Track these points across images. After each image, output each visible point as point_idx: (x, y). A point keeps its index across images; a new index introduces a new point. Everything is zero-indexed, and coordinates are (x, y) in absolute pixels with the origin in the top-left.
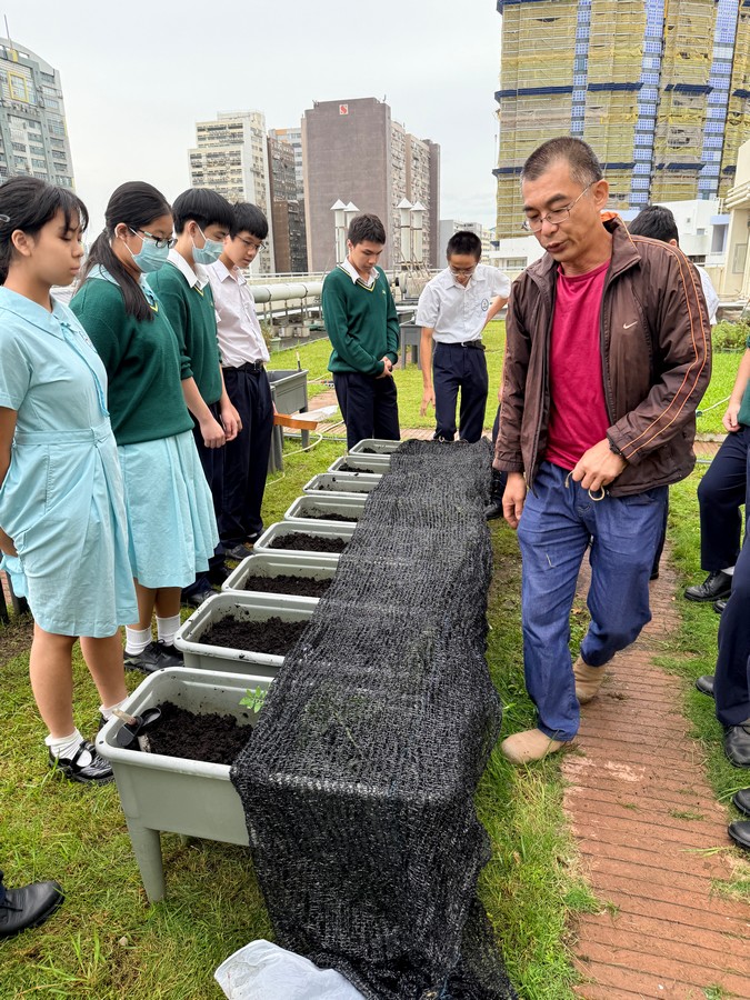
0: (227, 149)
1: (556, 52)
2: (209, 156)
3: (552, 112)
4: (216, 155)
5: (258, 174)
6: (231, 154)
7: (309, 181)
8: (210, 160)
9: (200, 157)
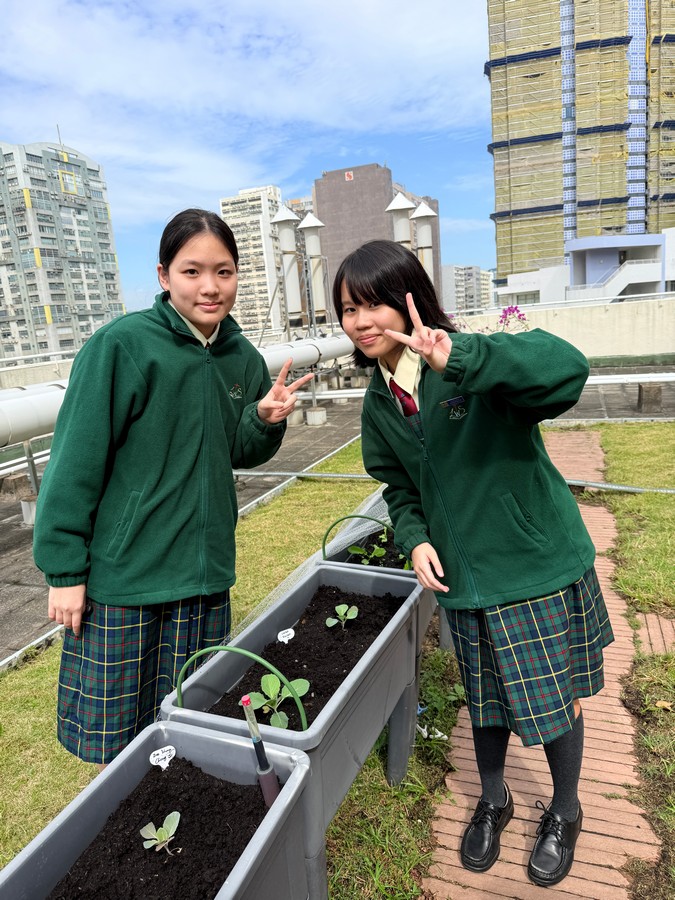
0: (248, 220)
1: (545, 103)
3: (542, 157)
6: (252, 223)
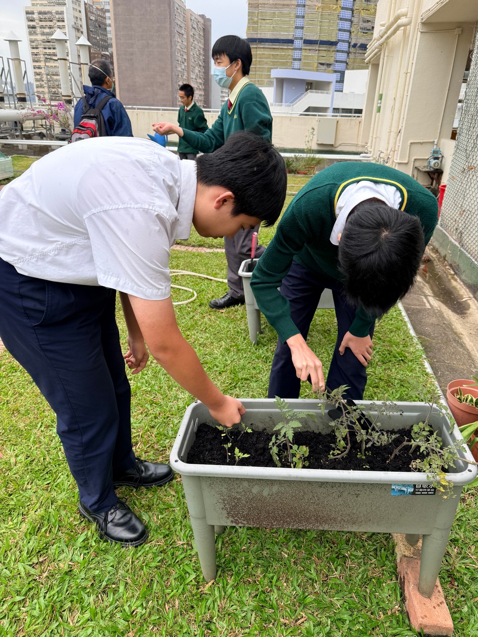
2: (40, 13)
4: (45, 13)
5: (78, 30)
6: (57, 13)
7: (116, 39)
8: (41, 16)
9: (33, 13)
